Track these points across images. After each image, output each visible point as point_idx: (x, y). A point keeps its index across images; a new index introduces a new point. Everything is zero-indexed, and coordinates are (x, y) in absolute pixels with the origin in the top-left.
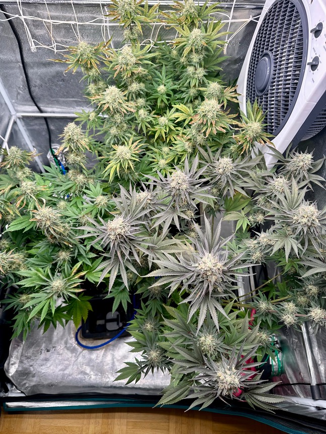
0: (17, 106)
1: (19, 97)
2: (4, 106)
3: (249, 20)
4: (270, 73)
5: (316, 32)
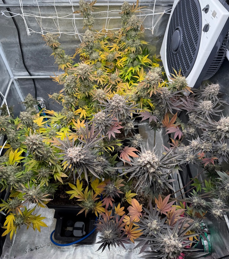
0: (14, 72)
1: (16, 66)
2: (6, 72)
3: (163, 13)
4: (180, 39)
5: (206, 10)
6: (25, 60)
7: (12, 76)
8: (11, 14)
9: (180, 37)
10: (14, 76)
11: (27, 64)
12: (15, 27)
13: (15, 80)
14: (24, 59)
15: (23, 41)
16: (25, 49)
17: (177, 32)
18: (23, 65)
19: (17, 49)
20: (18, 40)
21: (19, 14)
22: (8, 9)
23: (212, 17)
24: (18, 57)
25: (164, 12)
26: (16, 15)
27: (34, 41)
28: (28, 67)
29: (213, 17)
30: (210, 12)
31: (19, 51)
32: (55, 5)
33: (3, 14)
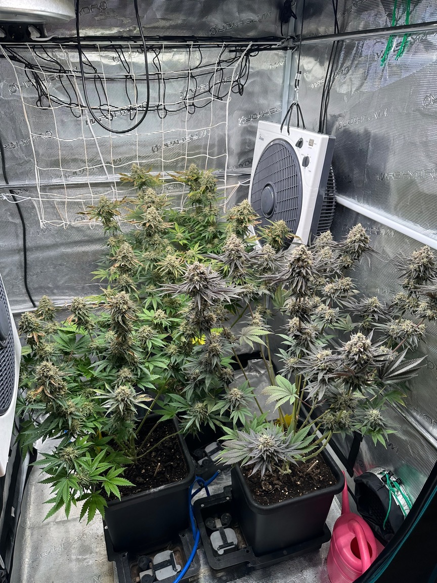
3: (238, 185)
4: (274, 196)
5: (300, 144)
8: (15, 199)
9: (274, 194)
11: (30, 285)
12: (18, 221)
14: (27, 277)
15: (28, 244)
16: (31, 257)
17: (268, 189)
18: (24, 288)
19: (18, 258)
20: (21, 242)
21: (30, 198)
22: (11, 192)
23: (309, 148)
25: (240, 184)
26: (24, 199)
27: (48, 242)
28: (31, 292)
29: (311, 147)
30: (305, 144)
31: (20, 262)
32: (89, 182)
33: (5, 198)
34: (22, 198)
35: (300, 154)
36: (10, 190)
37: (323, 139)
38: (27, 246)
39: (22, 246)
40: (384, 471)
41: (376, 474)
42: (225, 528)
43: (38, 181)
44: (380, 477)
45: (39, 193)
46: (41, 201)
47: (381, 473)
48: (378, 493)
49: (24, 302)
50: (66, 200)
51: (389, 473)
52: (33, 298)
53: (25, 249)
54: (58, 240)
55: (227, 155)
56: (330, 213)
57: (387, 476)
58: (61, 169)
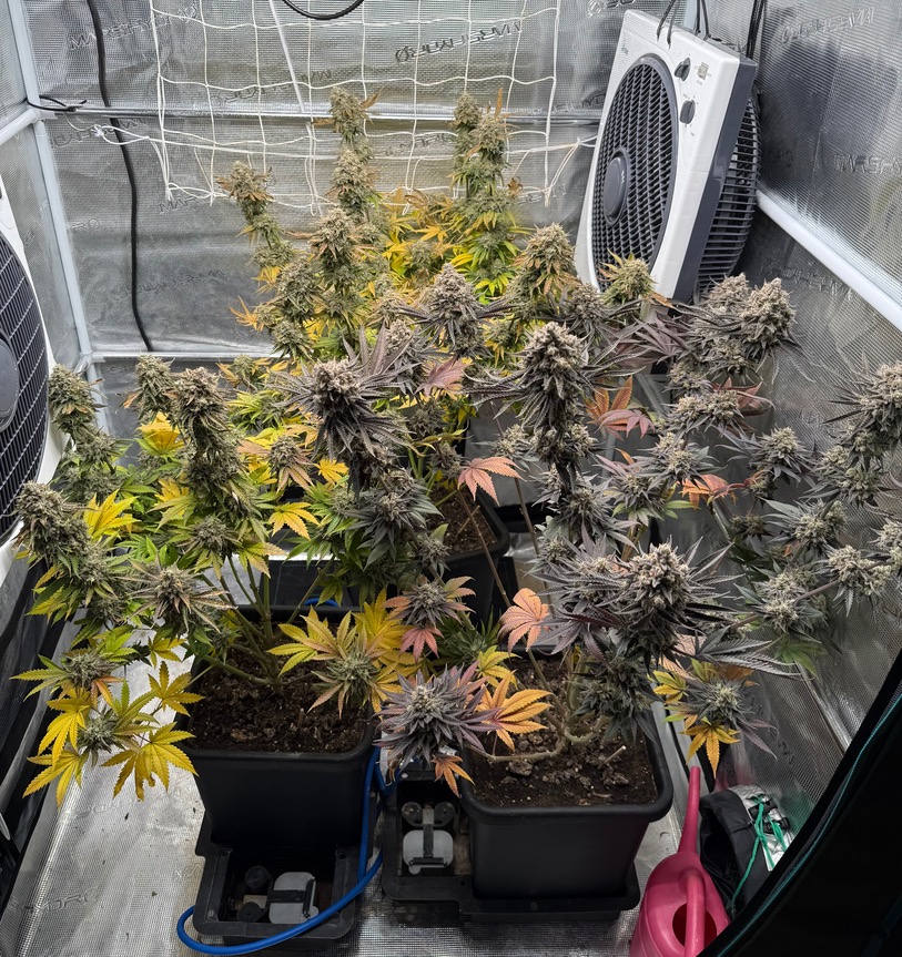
0: (96, 340)
1: (107, 314)
3: (576, 145)
5: (683, 71)
6: (140, 297)
7: (86, 349)
8: (119, 137)
9: (625, 174)
10: (94, 350)
11: (142, 308)
12: (126, 180)
13: (96, 364)
14: (138, 290)
15: (143, 228)
16: (145, 253)
17: (616, 162)
18: (130, 312)
19: (121, 253)
20: (128, 223)
21: (147, 137)
22: (114, 122)
23: (698, 82)
24: (119, 281)
25: (580, 142)
26: (137, 138)
27: (180, 229)
28: (144, 320)
29: (701, 80)
30: (693, 72)
31: (125, 260)
32: (259, 115)
33: (100, 133)
34: (134, 136)
35: (683, 91)
36: (111, 119)
37: (726, 66)
38: (139, 231)
39: (130, 230)
40: (762, 795)
41: (743, 798)
42: (435, 829)
43: (161, 106)
44: (748, 805)
45: (163, 130)
46: (164, 146)
47: (753, 799)
48: (735, 838)
49: (130, 338)
50: (214, 148)
51: (768, 803)
52: (149, 334)
53: (134, 237)
54: (196, 225)
55: (555, 79)
56: (738, 231)
57: (761, 808)
58: (207, 86)
